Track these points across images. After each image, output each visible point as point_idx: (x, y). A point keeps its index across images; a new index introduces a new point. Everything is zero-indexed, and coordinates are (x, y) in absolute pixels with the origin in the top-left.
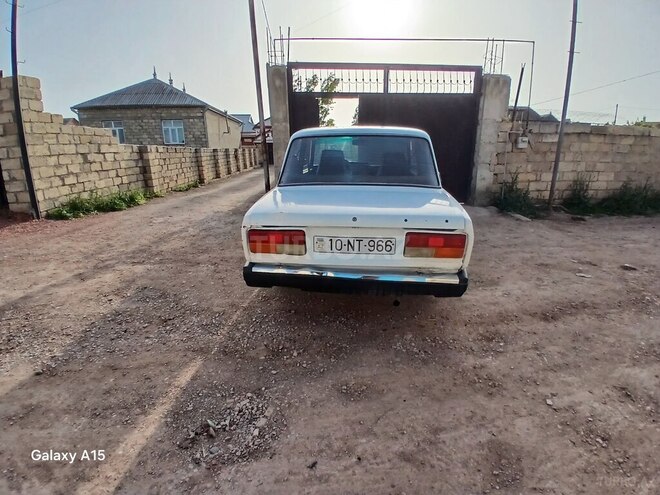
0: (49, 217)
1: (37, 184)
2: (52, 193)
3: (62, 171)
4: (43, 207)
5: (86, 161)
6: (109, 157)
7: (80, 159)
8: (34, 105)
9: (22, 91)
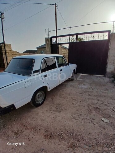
8: (9, 49)
9: (6, 47)
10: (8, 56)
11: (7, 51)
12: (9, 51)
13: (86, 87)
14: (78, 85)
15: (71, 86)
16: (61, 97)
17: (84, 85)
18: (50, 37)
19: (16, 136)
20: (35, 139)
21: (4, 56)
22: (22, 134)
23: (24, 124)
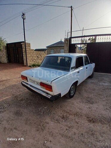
0: (29, 66)
1: (28, 61)
2: (31, 63)
3: (33, 59)
4: (28, 65)
5: (38, 57)
6: (43, 57)
7: (37, 57)
8: (29, 48)
9: (27, 45)
10: (27, 53)
11: (27, 50)
12: (29, 50)
13: (106, 84)
14: (99, 83)
15: (92, 83)
16: (87, 92)
17: (105, 82)
18: (69, 38)
19: (64, 120)
20: (81, 122)
21: (24, 54)
22: (69, 119)
23: (66, 111)
